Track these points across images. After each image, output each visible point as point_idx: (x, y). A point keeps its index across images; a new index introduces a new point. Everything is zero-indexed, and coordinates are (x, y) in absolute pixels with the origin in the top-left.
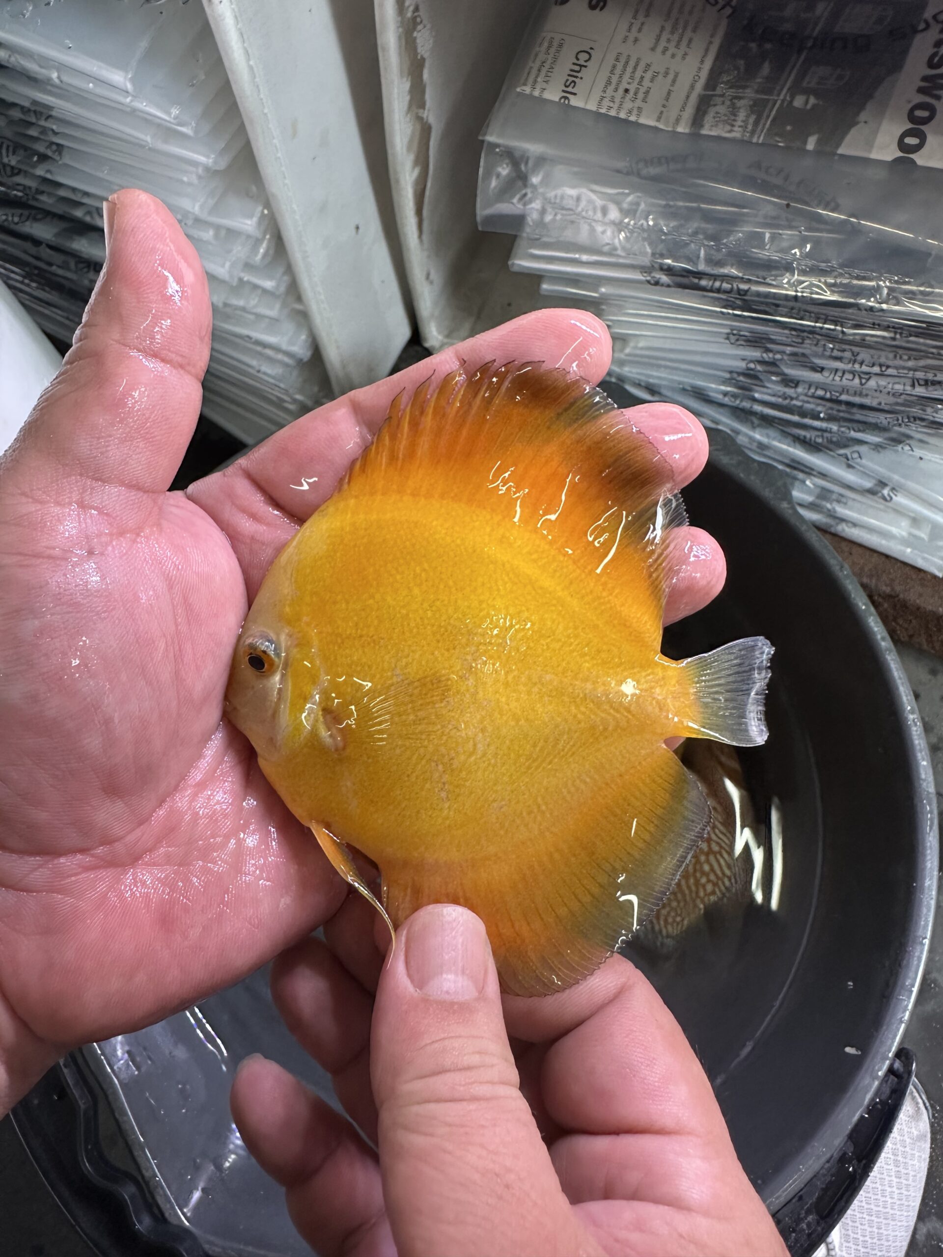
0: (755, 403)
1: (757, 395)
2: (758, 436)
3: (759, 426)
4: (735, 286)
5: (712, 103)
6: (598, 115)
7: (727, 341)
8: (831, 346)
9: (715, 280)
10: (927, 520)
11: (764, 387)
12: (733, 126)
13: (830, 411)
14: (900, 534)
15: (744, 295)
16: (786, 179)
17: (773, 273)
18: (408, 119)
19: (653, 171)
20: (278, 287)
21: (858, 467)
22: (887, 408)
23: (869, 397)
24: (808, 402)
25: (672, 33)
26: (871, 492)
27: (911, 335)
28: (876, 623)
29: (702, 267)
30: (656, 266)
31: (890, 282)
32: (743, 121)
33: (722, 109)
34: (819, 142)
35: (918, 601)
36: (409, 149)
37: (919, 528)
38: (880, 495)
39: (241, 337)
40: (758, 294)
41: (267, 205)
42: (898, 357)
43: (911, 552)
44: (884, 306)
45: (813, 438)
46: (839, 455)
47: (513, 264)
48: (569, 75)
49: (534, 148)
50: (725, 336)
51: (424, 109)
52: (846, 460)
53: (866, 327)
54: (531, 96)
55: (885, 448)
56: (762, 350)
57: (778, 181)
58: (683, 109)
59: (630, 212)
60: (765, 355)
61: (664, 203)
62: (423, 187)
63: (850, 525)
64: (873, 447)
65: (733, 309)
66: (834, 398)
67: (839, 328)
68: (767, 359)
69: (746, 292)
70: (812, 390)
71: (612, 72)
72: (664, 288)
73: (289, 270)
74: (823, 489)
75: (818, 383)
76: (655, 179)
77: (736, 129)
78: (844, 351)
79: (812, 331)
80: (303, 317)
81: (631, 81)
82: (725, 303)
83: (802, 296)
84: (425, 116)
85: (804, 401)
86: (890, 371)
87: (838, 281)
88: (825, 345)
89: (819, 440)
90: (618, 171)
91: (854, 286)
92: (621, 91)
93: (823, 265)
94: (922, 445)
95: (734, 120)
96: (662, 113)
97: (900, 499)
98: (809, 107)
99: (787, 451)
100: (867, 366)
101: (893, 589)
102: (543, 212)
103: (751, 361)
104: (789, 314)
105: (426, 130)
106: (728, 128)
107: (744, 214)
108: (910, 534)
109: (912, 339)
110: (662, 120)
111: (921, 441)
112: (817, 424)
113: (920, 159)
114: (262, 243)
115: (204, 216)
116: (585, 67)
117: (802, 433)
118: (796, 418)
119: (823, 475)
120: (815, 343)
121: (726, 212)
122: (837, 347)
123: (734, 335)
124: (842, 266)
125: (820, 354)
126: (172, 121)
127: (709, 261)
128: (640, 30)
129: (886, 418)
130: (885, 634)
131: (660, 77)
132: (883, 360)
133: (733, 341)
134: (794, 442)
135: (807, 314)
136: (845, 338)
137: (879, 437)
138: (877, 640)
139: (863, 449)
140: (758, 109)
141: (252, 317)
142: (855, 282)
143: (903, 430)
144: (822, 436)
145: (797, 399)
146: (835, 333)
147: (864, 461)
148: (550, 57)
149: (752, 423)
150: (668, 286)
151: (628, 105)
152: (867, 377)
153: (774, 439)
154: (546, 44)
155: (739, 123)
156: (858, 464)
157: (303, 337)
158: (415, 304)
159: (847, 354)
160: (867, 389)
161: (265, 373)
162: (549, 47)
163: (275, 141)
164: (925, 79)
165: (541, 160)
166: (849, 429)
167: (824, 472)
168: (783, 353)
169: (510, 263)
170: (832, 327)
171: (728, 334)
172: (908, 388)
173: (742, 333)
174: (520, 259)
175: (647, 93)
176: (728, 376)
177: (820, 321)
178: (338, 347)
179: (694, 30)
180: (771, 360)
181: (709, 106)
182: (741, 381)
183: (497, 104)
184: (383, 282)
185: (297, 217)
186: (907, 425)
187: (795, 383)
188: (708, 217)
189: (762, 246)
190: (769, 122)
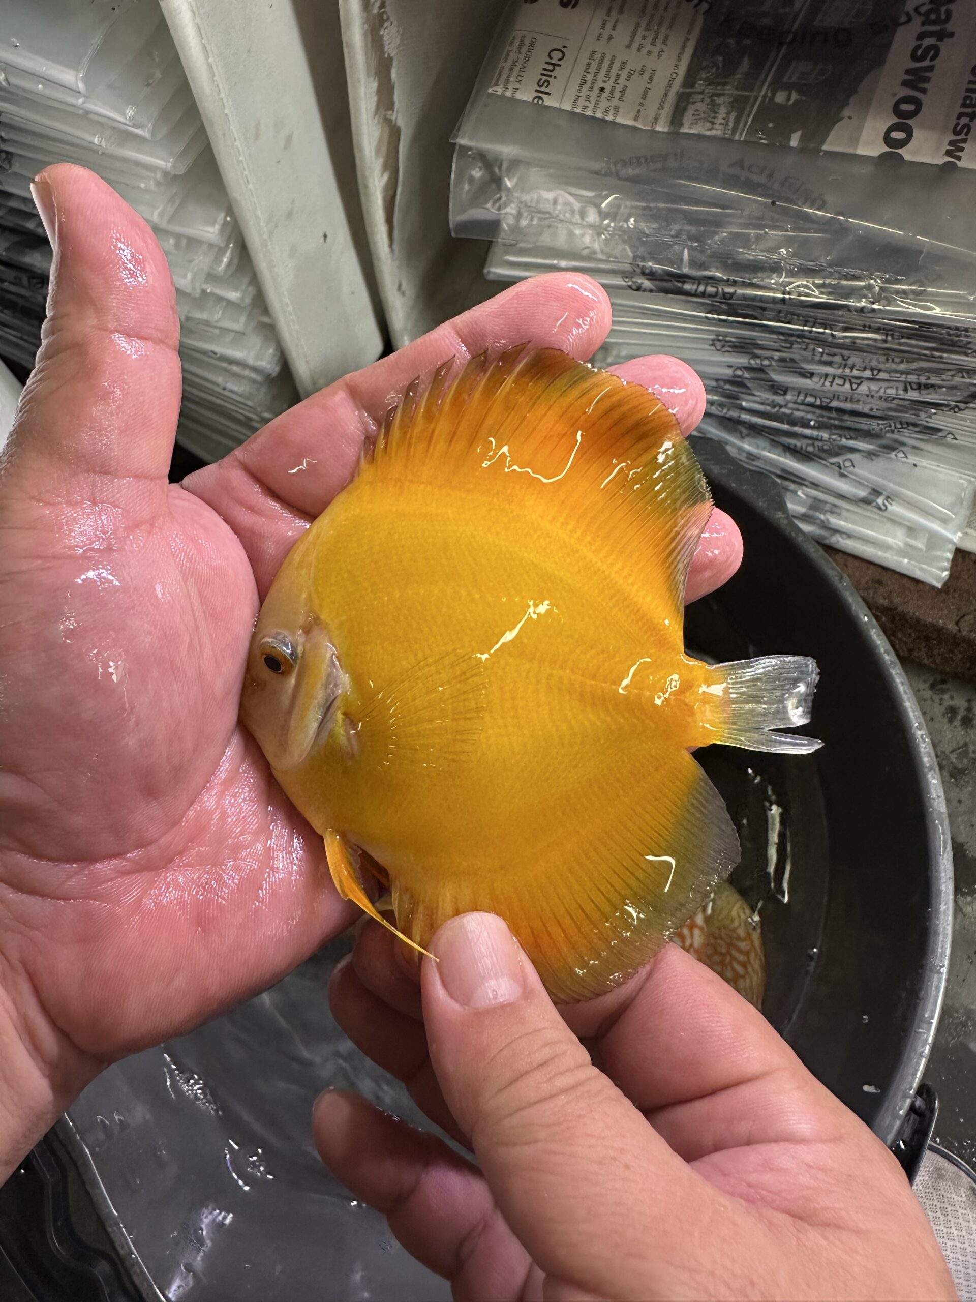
0: (743, 412)
1: (744, 404)
2: (746, 447)
3: (748, 435)
4: (720, 289)
5: (691, 100)
6: (572, 114)
7: (713, 348)
8: (821, 350)
9: (699, 284)
10: (923, 529)
11: (754, 395)
12: (713, 123)
13: (821, 419)
14: (897, 544)
15: (729, 299)
16: (770, 176)
17: (759, 275)
18: (376, 121)
19: (631, 172)
20: (243, 298)
21: (851, 476)
22: (879, 414)
23: (861, 403)
24: (798, 410)
25: (647, 29)
26: (866, 501)
27: (903, 337)
28: (878, 636)
29: (686, 270)
30: (638, 270)
31: (881, 279)
32: (724, 119)
33: (702, 107)
34: (801, 140)
35: (917, 614)
36: (378, 151)
37: (916, 538)
38: (874, 504)
39: (204, 353)
40: (744, 297)
41: (230, 211)
42: (890, 361)
43: (909, 563)
44: (875, 306)
45: (804, 447)
46: (832, 464)
47: (489, 272)
48: (543, 75)
49: (507, 150)
50: (711, 343)
51: (393, 111)
52: (837, 469)
53: (857, 329)
54: (503, 97)
55: (879, 456)
56: (751, 356)
57: (762, 179)
58: (661, 107)
59: (612, 214)
60: (752, 362)
61: (644, 204)
62: (391, 193)
63: (845, 536)
64: (864, 454)
65: (718, 315)
66: (824, 404)
67: (828, 331)
68: (755, 366)
69: (732, 295)
70: (801, 397)
71: (586, 71)
72: (646, 293)
73: (255, 280)
74: (815, 499)
75: (807, 389)
76: (634, 180)
77: (717, 126)
78: (834, 355)
79: (801, 335)
80: (270, 331)
81: (606, 79)
82: (709, 308)
83: (790, 298)
84: (394, 118)
85: (793, 409)
86: (882, 375)
87: (827, 281)
88: (814, 349)
89: (810, 449)
90: (597, 173)
91: (843, 287)
92: (596, 90)
93: (811, 264)
94: (915, 451)
95: (714, 118)
96: (639, 111)
97: (895, 508)
98: (791, 102)
99: (778, 461)
100: (857, 370)
101: (891, 602)
102: (519, 216)
103: (739, 368)
104: (777, 318)
105: (394, 133)
106: (709, 125)
107: (729, 215)
108: (907, 545)
109: (903, 341)
110: (640, 119)
111: (914, 447)
112: (807, 432)
113: (907, 154)
114: (225, 253)
115: (164, 225)
116: (559, 65)
117: (792, 442)
118: (785, 427)
119: (815, 485)
120: (804, 347)
121: (708, 213)
122: (826, 351)
123: (719, 341)
124: (831, 265)
125: (810, 358)
126: (128, 122)
127: (693, 263)
128: (614, 27)
129: (879, 425)
130: (889, 647)
131: (637, 74)
132: (874, 363)
133: (718, 348)
134: (785, 451)
135: (795, 317)
136: (835, 341)
137: (871, 444)
138: (880, 654)
139: (855, 457)
140: (739, 105)
141: (217, 331)
142: (844, 283)
143: (895, 436)
144: (813, 445)
145: (786, 406)
146: (824, 336)
147: (857, 470)
148: (522, 57)
149: (741, 433)
150: (651, 291)
151: (604, 104)
152: (858, 382)
153: (764, 449)
154: (517, 43)
155: (720, 120)
156: (851, 473)
157: (271, 351)
158: (387, 316)
159: (838, 359)
160: (859, 394)
161: (231, 391)
162: (520, 47)
163: (236, 143)
164: (908, 72)
165: (515, 163)
166: (840, 436)
167: (816, 482)
168: (770, 358)
169: (485, 271)
170: (821, 330)
171: (713, 340)
172: (901, 392)
173: (728, 339)
174: (497, 266)
175: (623, 91)
176: (714, 384)
177: (808, 324)
178: (307, 362)
179: (671, 27)
180: (759, 366)
181: (688, 103)
182: (729, 390)
183: (469, 105)
184: (353, 293)
185: (262, 224)
186: (899, 431)
187: (785, 390)
188: (691, 219)
189: (747, 246)
190: (750, 119)
